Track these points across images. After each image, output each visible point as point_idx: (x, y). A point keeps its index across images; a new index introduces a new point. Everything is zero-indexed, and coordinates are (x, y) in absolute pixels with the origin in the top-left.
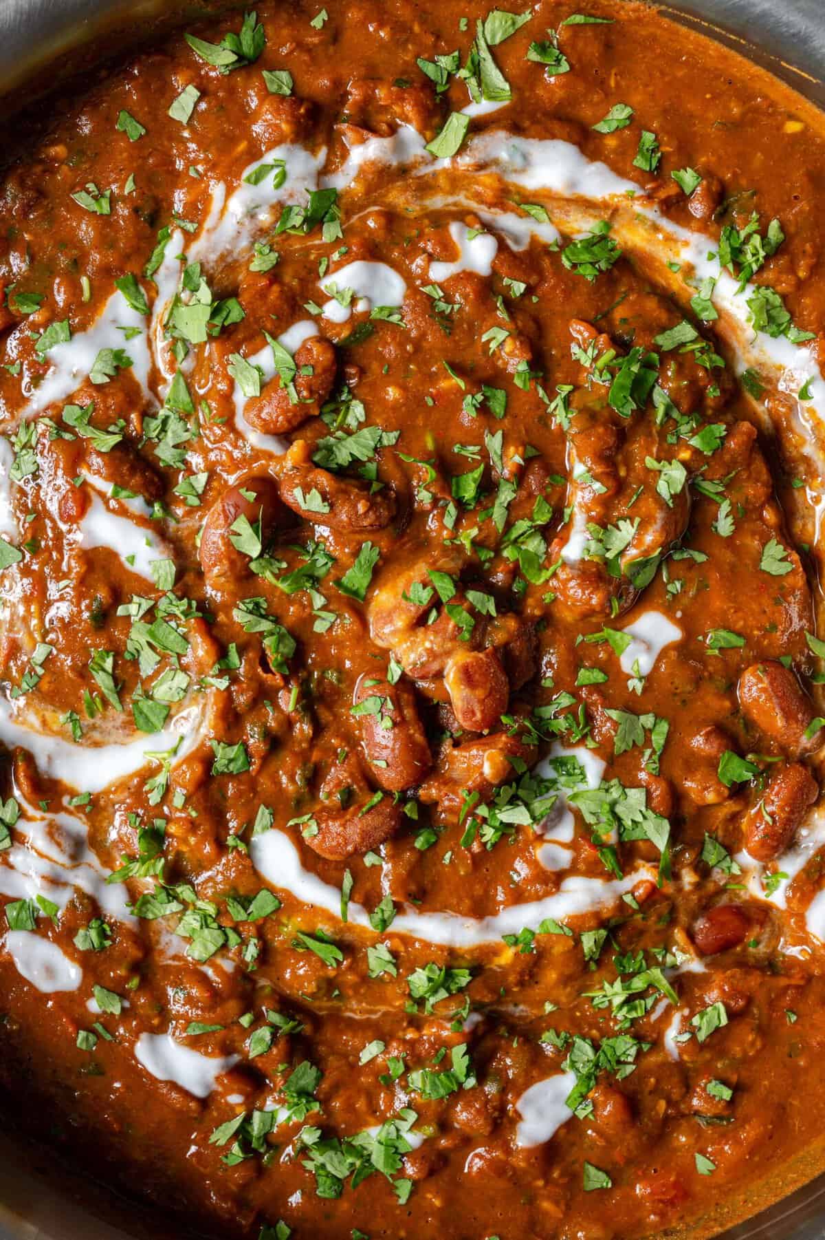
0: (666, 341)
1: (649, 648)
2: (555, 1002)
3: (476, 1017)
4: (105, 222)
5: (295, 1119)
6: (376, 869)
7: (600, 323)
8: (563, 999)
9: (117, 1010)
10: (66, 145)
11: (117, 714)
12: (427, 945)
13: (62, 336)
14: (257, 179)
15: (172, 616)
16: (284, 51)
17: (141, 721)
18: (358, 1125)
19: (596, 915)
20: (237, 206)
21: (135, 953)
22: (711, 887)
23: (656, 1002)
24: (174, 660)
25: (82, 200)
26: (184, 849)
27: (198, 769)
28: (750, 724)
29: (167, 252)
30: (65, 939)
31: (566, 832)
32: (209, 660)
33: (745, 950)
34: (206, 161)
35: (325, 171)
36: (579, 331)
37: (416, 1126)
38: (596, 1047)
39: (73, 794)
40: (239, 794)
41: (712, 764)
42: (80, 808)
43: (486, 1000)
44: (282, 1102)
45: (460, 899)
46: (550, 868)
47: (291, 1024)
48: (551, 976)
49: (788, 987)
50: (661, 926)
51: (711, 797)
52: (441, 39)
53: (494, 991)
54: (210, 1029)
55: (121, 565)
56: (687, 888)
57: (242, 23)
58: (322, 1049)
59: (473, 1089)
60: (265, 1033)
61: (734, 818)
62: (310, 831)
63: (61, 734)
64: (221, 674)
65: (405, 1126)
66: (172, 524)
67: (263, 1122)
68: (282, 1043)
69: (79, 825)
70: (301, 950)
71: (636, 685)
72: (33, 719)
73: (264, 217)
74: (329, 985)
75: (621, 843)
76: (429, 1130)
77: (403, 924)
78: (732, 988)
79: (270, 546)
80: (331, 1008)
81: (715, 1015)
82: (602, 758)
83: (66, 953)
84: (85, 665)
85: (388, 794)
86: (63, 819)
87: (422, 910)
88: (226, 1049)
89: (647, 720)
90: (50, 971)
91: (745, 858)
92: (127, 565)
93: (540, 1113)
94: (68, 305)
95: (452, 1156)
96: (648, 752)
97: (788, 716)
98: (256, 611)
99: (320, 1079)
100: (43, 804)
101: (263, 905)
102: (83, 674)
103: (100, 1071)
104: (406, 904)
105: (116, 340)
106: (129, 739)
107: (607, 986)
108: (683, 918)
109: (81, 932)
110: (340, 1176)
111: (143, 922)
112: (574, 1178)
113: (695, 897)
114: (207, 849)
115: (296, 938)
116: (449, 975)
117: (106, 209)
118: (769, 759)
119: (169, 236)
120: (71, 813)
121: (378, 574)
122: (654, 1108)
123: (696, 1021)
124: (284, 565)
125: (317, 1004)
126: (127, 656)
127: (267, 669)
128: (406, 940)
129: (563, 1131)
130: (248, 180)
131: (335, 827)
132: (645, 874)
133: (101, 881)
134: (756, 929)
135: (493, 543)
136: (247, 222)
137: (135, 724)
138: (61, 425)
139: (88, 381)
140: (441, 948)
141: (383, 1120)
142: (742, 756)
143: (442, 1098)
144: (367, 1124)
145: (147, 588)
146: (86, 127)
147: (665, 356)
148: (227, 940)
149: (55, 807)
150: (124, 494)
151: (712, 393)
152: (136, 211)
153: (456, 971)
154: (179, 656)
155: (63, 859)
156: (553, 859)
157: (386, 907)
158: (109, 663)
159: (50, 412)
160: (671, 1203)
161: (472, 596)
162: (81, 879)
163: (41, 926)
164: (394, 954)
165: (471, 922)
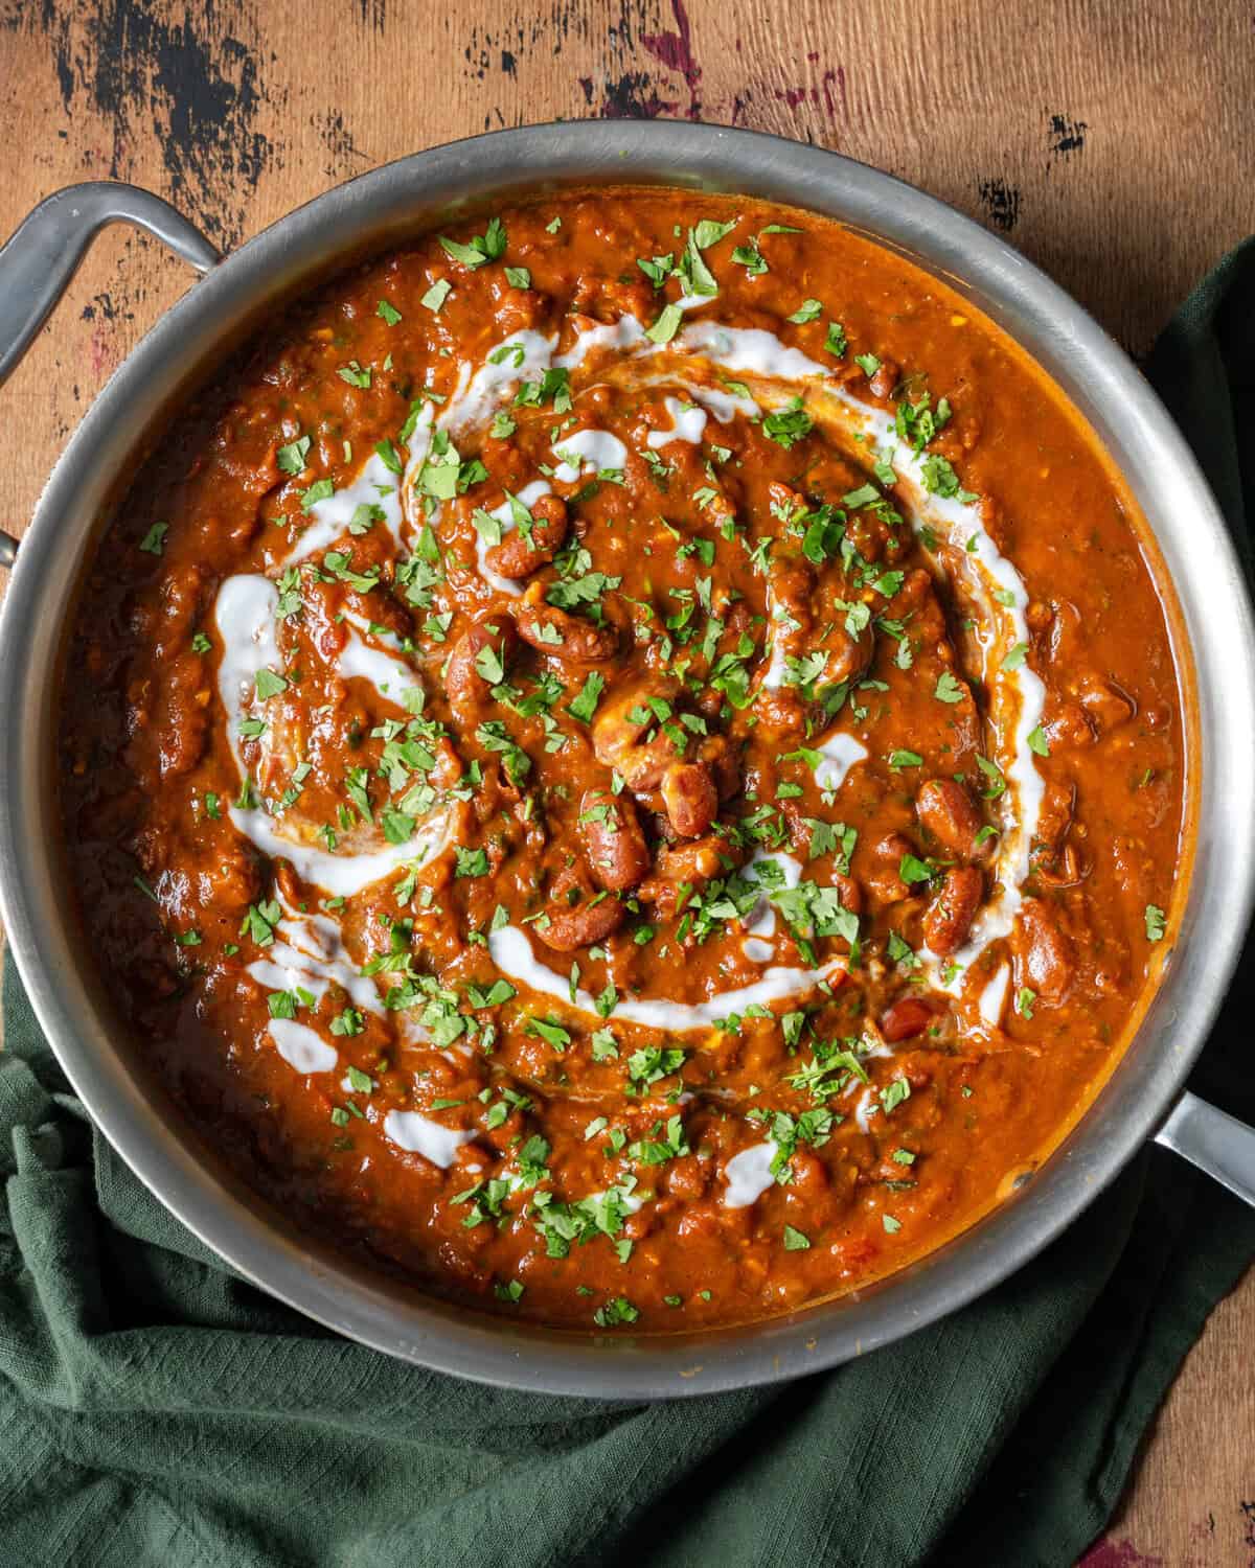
0: (852, 501)
1: (839, 764)
2: (759, 1086)
3: (690, 1096)
4: (366, 395)
5: (528, 1186)
6: (601, 963)
7: (795, 485)
8: (766, 1083)
9: (368, 1090)
10: (332, 328)
11: (368, 827)
12: (646, 1029)
13: (326, 493)
14: (499, 359)
15: (421, 737)
16: (524, 251)
17: (390, 833)
18: (584, 1191)
19: (795, 999)
20: (482, 381)
21: (384, 1038)
22: (896, 980)
23: (848, 1081)
24: (421, 776)
25: (347, 375)
26: (429, 944)
27: (444, 870)
28: (928, 833)
29: (419, 420)
30: (321, 1024)
31: (767, 928)
32: (456, 775)
33: (926, 1037)
34: (455, 343)
35: (557, 353)
36: (777, 491)
37: (636, 1190)
38: (795, 1120)
39: (328, 898)
40: (479, 895)
41: (894, 865)
42: (334, 910)
43: (698, 1083)
44: (515, 1171)
45: (675, 989)
46: (755, 959)
47: (525, 1100)
48: (755, 1059)
49: (964, 1065)
50: (852, 1014)
51: (893, 894)
52: (658, 243)
53: (705, 1075)
54: (452, 1104)
55: (375, 692)
56: (875, 978)
57: (487, 228)
58: (551, 1127)
59: (686, 1156)
60: (501, 1108)
61: (915, 917)
62: (542, 925)
63: (317, 845)
64: (464, 788)
65: (626, 1191)
66: (420, 657)
67: (499, 1189)
68: (517, 1117)
69: (333, 926)
70: (532, 1036)
71: (828, 798)
72: (292, 832)
73: (505, 392)
74: (557, 1069)
75: (816, 938)
76: (648, 1194)
77: (623, 1011)
78: (914, 1064)
79: (509, 675)
80: (556, 1092)
81: (899, 1089)
82: (800, 861)
83: (323, 1038)
84: (342, 782)
85: (612, 894)
86: (318, 919)
87: (640, 998)
88: (467, 1123)
89: (839, 829)
90: (308, 1054)
91: (927, 954)
92: (381, 692)
93: (746, 1179)
94: (332, 465)
95: (668, 1220)
96: (839, 856)
97: (959, 822)
98: (495, 732)
99: (550, 1150)
100: (302, 906)
101: (500, 993)
102: (340, 790)
103: (351, 1144)
104: (627, 993)
105: (372, 496)
106: (377, 850)
107: (804, 1067)
108: (872, 1008)
109: (336, 1019)
110: (567, 1237)
111: (391, 1012)
112: (776, 1239)
113: (881, 989)
114: (450, 944)
115: (528, 1024)
116: (665, 1058)
117: (366, 381)
118: (944, 863)
119: (421, 407)
120: (326, 915)
121: (603, 700)
122: (847, 1174)
123: (883, 1095)
124: (520, 693)
125: (546, 1087)
126: (380, 774)
127: (505, 784)
128: (627, 1025)
129: (766, 1196)
130: (492, 360)
131: (566, 919)
132: (838, 964)
133: (353, 976)
134: (936, 1018)
135: (703, 674)
136: (489, 396)
137: (381, 837)
138: (324, 570)
139: (347, 532)
140: (658, 1031)
141: (606, 1187)
142: (922, 859)
143: (658, 1164)
144: (592, 1191)
145: (399, 713)
146: (350, 311)
147: (852, 513)
148: (466, 1028)
149: (313, 909)
150: (379, 630)
151: (892, 545)
152: (393, 385)
153: (671, 1052)
154: (427, 773)
155: (321, 955)
156: (757, 953)
157: (610, 993)
158: (363, 780)
159: (314, 559)
160: (863, 1259)
161: (686, 718)
162: (336, 974)
163: (300, 1015)
164: (616, 1037)
165: (685, 1008)
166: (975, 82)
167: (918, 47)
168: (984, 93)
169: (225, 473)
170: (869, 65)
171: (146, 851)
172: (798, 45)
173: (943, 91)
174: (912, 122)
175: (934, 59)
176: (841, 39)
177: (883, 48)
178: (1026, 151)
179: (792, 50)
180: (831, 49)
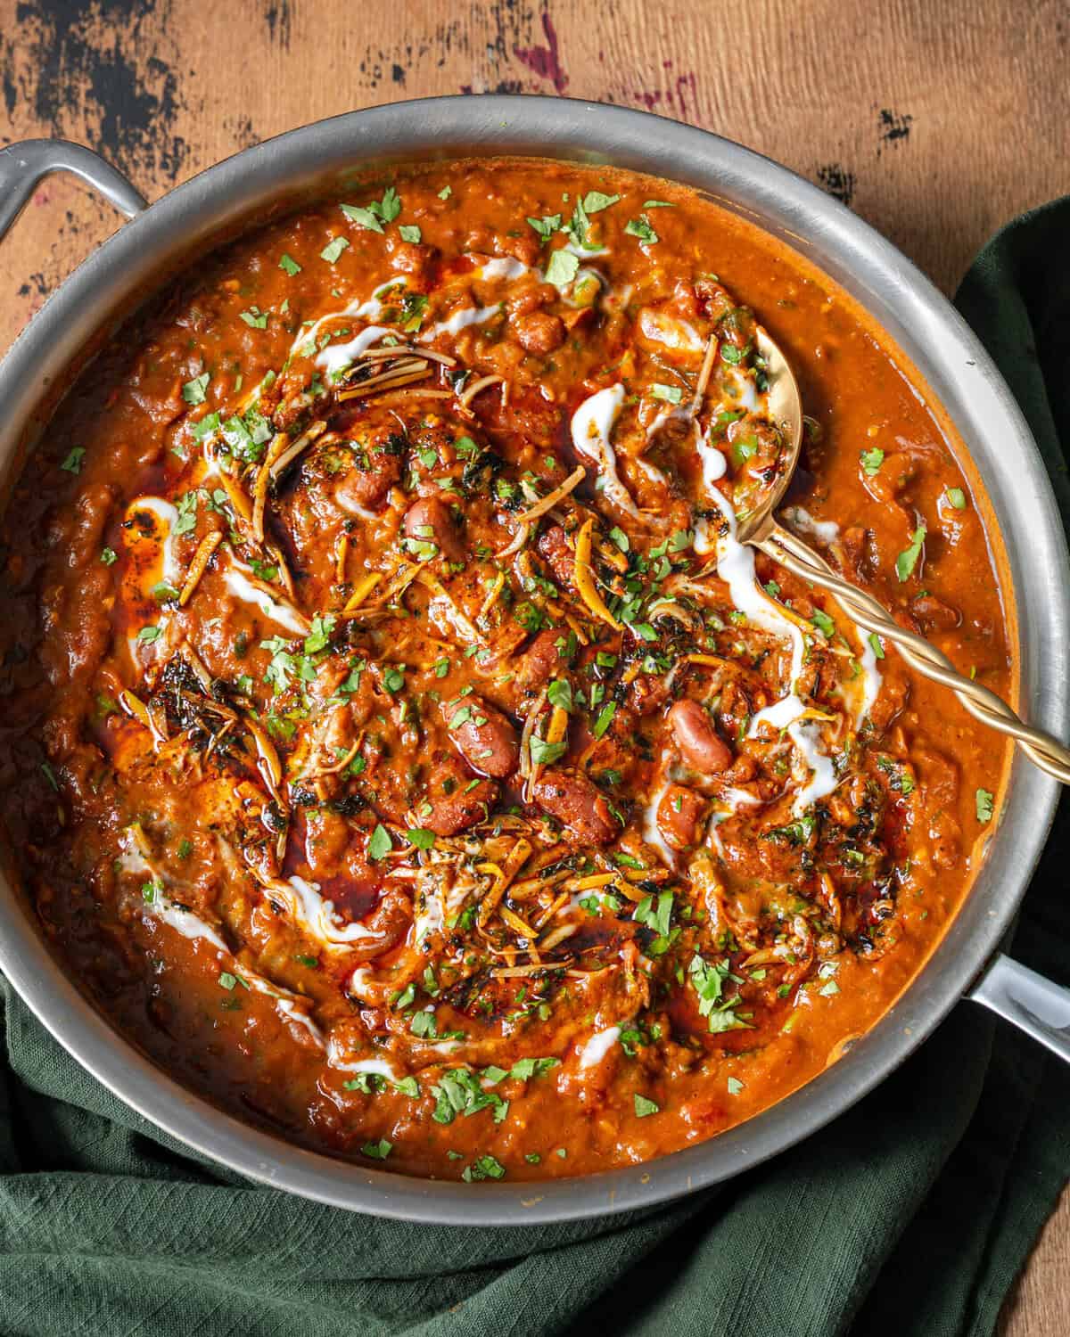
4: (262, 335)
10: (239, 279)
16: (417, 213)
25: (247, 317)
32: (332, 685)
34: (346, 285)
52: (545, 206)
55: (259, 612)
57: (384, 195)
64: (341, 696)
103: (237, 1008)
112: (626, 1106)
117: (263, 325)
127: (379, 693)
131: (444, 805)
146: (256, 266)
152: (285, 324)
160: (709, 1119)
166: (812, 84)
167: (760, 55)
168: (820, 93)
169: (136, 405)
170: (717, 71)
171: (53, 738)
172: (654, 55)
173: (783, 91)
174: (756, 119)
175: (775, 65)
176: (692, 49)
177: (729, 56)
178: (858, 140)
179: (648, 60)
180: (683, 57)
